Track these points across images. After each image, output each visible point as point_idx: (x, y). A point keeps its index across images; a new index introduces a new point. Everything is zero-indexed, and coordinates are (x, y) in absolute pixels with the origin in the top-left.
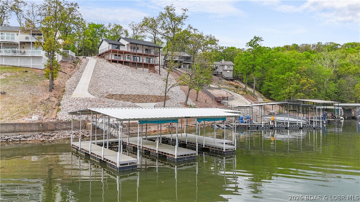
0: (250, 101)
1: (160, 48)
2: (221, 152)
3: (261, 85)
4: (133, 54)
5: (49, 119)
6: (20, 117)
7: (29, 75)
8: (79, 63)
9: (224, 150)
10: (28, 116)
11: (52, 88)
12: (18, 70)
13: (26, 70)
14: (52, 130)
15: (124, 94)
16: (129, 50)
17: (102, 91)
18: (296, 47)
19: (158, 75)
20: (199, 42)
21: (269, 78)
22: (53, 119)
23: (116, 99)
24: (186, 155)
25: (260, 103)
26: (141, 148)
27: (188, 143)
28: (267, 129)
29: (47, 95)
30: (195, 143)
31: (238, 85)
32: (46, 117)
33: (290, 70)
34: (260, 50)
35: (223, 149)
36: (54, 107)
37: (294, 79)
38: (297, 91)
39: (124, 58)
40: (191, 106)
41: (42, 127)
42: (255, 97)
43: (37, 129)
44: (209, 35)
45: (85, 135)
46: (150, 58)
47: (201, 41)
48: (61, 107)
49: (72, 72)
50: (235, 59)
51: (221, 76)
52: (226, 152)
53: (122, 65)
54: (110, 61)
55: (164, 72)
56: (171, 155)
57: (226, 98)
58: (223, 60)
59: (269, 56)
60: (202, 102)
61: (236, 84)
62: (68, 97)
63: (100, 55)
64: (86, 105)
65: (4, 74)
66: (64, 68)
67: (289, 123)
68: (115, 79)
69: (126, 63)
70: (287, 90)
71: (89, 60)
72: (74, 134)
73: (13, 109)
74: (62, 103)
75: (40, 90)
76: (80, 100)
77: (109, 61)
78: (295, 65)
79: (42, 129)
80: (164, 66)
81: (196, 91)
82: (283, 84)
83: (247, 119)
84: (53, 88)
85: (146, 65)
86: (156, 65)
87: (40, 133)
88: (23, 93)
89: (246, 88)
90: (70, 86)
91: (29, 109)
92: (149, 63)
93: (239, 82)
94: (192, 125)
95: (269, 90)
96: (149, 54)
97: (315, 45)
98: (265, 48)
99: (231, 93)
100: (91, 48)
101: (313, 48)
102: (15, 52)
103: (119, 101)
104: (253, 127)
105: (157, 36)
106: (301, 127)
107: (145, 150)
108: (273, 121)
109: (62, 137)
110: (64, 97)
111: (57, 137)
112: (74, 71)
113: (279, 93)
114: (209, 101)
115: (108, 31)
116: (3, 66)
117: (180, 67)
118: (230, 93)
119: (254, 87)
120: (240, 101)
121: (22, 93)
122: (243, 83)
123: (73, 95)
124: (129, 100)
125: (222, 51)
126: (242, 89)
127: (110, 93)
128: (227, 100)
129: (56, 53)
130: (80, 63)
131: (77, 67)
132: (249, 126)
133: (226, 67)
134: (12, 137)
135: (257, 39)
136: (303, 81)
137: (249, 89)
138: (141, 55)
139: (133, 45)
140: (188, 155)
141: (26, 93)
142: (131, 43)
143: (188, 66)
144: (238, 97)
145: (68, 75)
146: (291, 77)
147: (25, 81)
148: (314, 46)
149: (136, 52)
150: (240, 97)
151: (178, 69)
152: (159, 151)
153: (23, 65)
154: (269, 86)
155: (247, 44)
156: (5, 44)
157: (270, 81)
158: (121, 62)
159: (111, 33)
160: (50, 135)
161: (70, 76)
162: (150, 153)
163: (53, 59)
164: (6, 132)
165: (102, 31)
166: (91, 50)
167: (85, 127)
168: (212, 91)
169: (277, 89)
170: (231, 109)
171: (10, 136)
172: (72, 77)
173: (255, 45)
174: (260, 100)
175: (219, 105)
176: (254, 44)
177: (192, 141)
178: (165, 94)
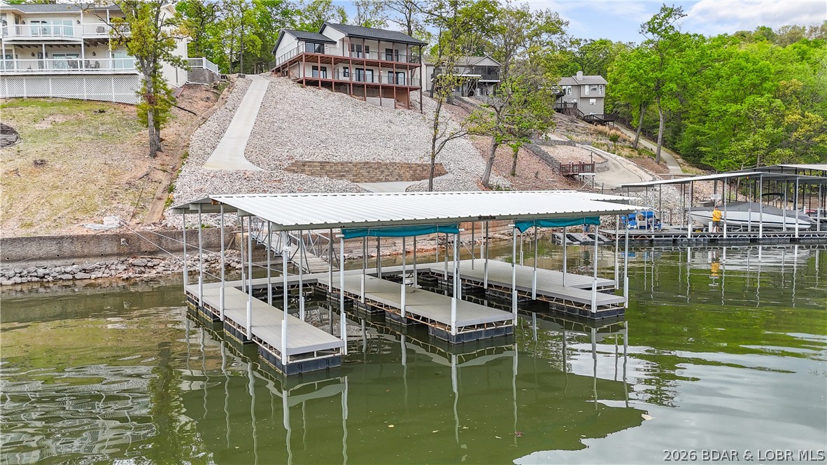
0: (651, 173)
1: (421, 45)
2: (585, 313)
3: (677, 132)
4: (355, 62)
5: (145, 224)
6: (76, 222)
7: (106, 118)
8: (226, 89)
9: (594, 310)
10: (95, 217)
11: (156, 148)
12: (84, 107)
13: (101, 107)
14: (151, 253)
15: (331, 160)
16: (347, 55)
17: (279, 154)
18: (767, 34)
19: (418, 114)
20: (519, 30)
21: (699, 115)
22: (154, 224)
23: (312, 174)
24: (484, 324)
25: (676, 176)
26: (363, 302)
27: (489, 285)
28: (700, 244)
29: (145, 165)
30: (510, 288)
31: (619, 133)
32: (138, 220)
33: (756, 89)
34: (676, 42)
35: (589, 306)
36: (159, 194)
37: (768, 112)
38: (774, 143)
39: (335, 72)
40: (498, 188)
41: (127, 246)
42: (661, 162)
43: (115, 250)
44: (544, 12)
45: (233, 264)
46: (397, 73)
47: (525, 25)
48: (175, 195)
49: (210, 110)
50: (609, 69)
51: (575, 114)
52: (598, 314)
53: (329, 92)
54: (301, 82)
55: (430, 104)
56: (440, 323)
57: (589, 168)
58: (580, 74)
59: (703, 55)
60: (526, 178)
61: (613, 131)
62: (193, 170)
63: (278, 70)
64: (235, 188)
65: (51, 118)
66: (191, 101)
67: (761, 229)
68: (311, 126)
69: (340, 86)
70: (747, 142)
71: (252, 81)
72: (207, 261)
73: (59, 201)
74: (178, 184)
75: (129, 155)
76: (222, 178)
77: (298, 82)
78: (772, 76)
79: (126, 250)
80: (432, 92)
81: (511, 151)
82: (737, 126)
83: (646, 219)
84: (159, 149)
85: (387, 91)
86: (412, 89)
87: (122, 259)
88: (88, 161)
89: (637, 141)
90: (201, 144)
91: (98, 200)
92: (395, 85)
93: (620, 128)
94: (501, 236)
95: (697, 144)
96: (395, 62)
97: (817, 28)
98: (690, 36)
99: (602, 155)
100: (259, 55)
101: (811, 35)
102: (74, 65)
103: (317, 179)
104: (663, 238)
105: (415, 16)
106: (797, 237)
107: (373, 308)
108: (717, 224)
109: (176, 269)
110: (185, 170)
111: (164, 270)
112: (215, 107)
113: (726, 151)
114: (546, 174)
115: (299, 13)
116: (48, 101)
117: (471, 94)
118: (598, 153)
119: (660, 137)
120: (623, 172)
121: (84, 162)
122: (630, 128)
123: (207, 166)
124: (343, 176)
125: (575, 49)
126: (627, 144)
127: (298, 158)
128: (593, 171)
129: (161, 62)
130: (231, 90)
131: (223, 98)
132: (653, 237)
133: (586, 91)
134: (53, 270)
135: (669, 12)
136: (793, 117)
137: (644, 143)
138: (375, 64)
139: (356, 42)
140: (489, 324)
141: (95, 162)
142: (350, 36)
143: (491, 89)
144: (619, 165)
145: (200, 118)
146: (761, 107)
147: (97, 135)
148: (814, 30)
149: (364, 57)
150: (624, 164)
151: (466, 98)
152: (407, 312)
153: (94, 95)
154: (697, 133)
155: (643, 27)
156: (51, 46)
157: (700, 121)
158: (327, 85)
159: (306, 17)
160: (146, 266)
161: (205, 120)
162: (385, 315)
163: (154, 77)
164: (40, 259)
165: (285, 13)
166: (260, 59)
167: (232, 244)
168: (551, 149)
169: (720, 142)
170: (602, 192)
171: (51, 267)
172: (208, 123)
173: (663, 28)
174: (674, 169)
175: (570, 185)
176: (661, 26)
177: (502, 282)
178: (433, 159)
